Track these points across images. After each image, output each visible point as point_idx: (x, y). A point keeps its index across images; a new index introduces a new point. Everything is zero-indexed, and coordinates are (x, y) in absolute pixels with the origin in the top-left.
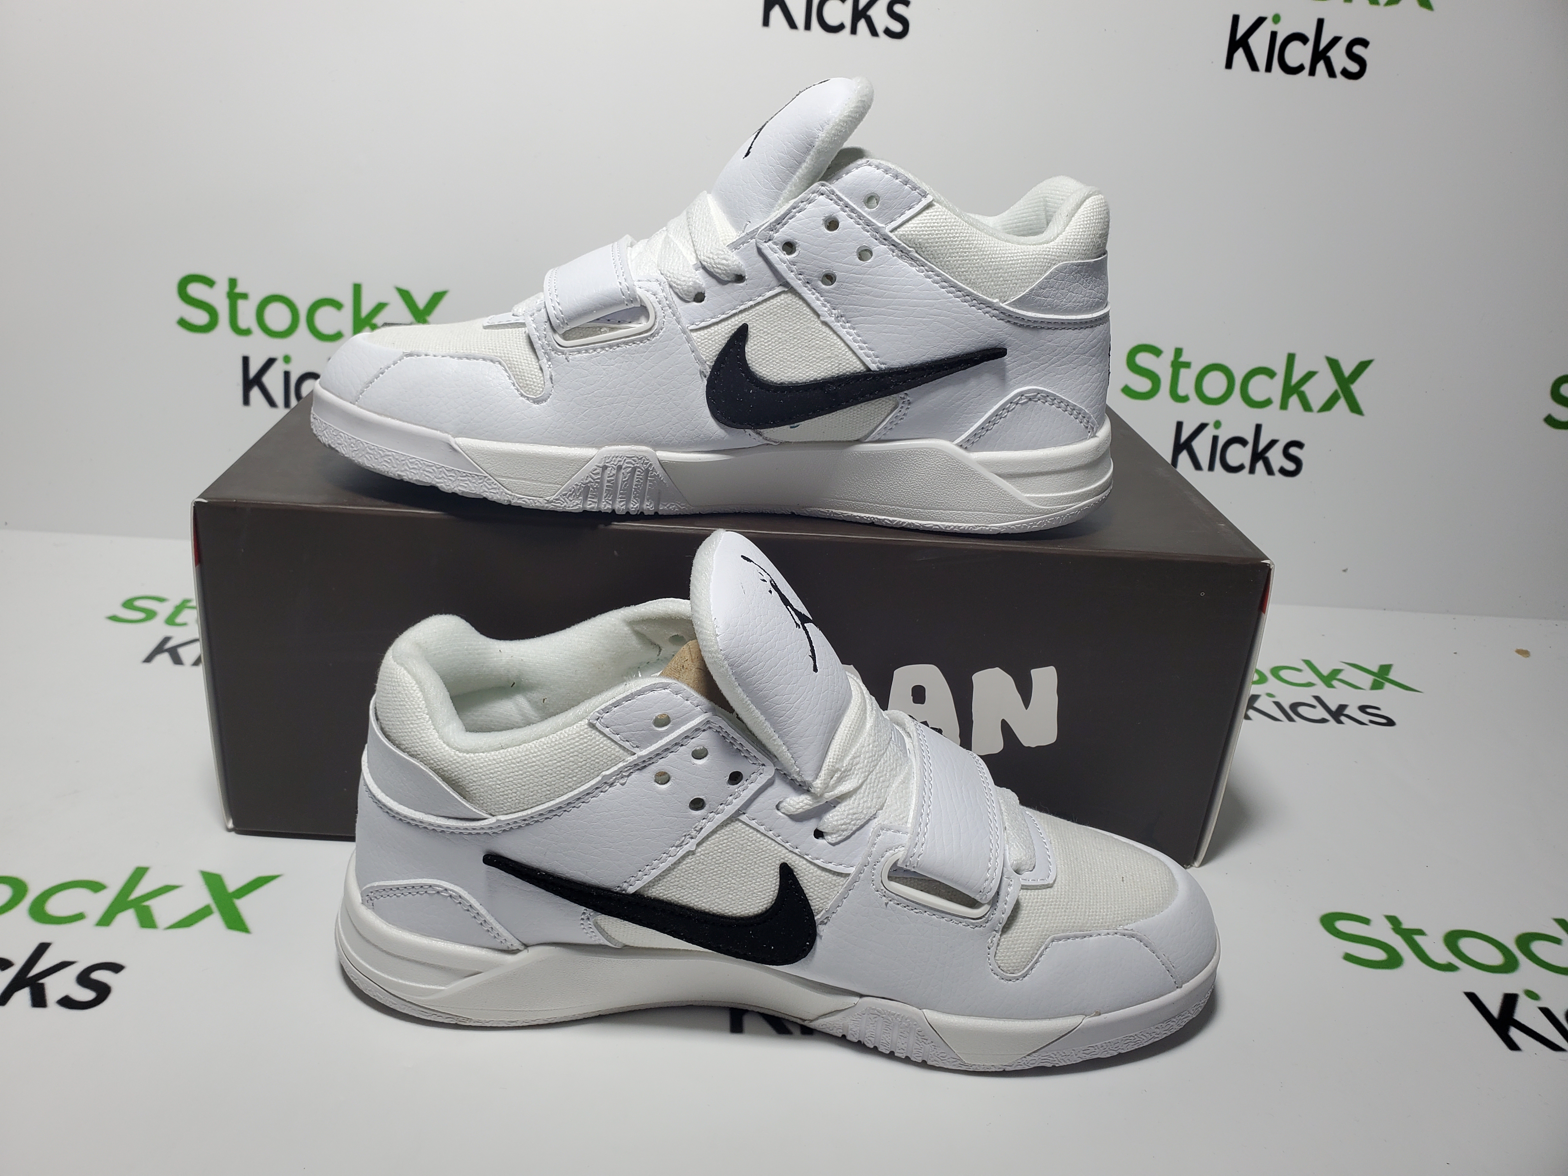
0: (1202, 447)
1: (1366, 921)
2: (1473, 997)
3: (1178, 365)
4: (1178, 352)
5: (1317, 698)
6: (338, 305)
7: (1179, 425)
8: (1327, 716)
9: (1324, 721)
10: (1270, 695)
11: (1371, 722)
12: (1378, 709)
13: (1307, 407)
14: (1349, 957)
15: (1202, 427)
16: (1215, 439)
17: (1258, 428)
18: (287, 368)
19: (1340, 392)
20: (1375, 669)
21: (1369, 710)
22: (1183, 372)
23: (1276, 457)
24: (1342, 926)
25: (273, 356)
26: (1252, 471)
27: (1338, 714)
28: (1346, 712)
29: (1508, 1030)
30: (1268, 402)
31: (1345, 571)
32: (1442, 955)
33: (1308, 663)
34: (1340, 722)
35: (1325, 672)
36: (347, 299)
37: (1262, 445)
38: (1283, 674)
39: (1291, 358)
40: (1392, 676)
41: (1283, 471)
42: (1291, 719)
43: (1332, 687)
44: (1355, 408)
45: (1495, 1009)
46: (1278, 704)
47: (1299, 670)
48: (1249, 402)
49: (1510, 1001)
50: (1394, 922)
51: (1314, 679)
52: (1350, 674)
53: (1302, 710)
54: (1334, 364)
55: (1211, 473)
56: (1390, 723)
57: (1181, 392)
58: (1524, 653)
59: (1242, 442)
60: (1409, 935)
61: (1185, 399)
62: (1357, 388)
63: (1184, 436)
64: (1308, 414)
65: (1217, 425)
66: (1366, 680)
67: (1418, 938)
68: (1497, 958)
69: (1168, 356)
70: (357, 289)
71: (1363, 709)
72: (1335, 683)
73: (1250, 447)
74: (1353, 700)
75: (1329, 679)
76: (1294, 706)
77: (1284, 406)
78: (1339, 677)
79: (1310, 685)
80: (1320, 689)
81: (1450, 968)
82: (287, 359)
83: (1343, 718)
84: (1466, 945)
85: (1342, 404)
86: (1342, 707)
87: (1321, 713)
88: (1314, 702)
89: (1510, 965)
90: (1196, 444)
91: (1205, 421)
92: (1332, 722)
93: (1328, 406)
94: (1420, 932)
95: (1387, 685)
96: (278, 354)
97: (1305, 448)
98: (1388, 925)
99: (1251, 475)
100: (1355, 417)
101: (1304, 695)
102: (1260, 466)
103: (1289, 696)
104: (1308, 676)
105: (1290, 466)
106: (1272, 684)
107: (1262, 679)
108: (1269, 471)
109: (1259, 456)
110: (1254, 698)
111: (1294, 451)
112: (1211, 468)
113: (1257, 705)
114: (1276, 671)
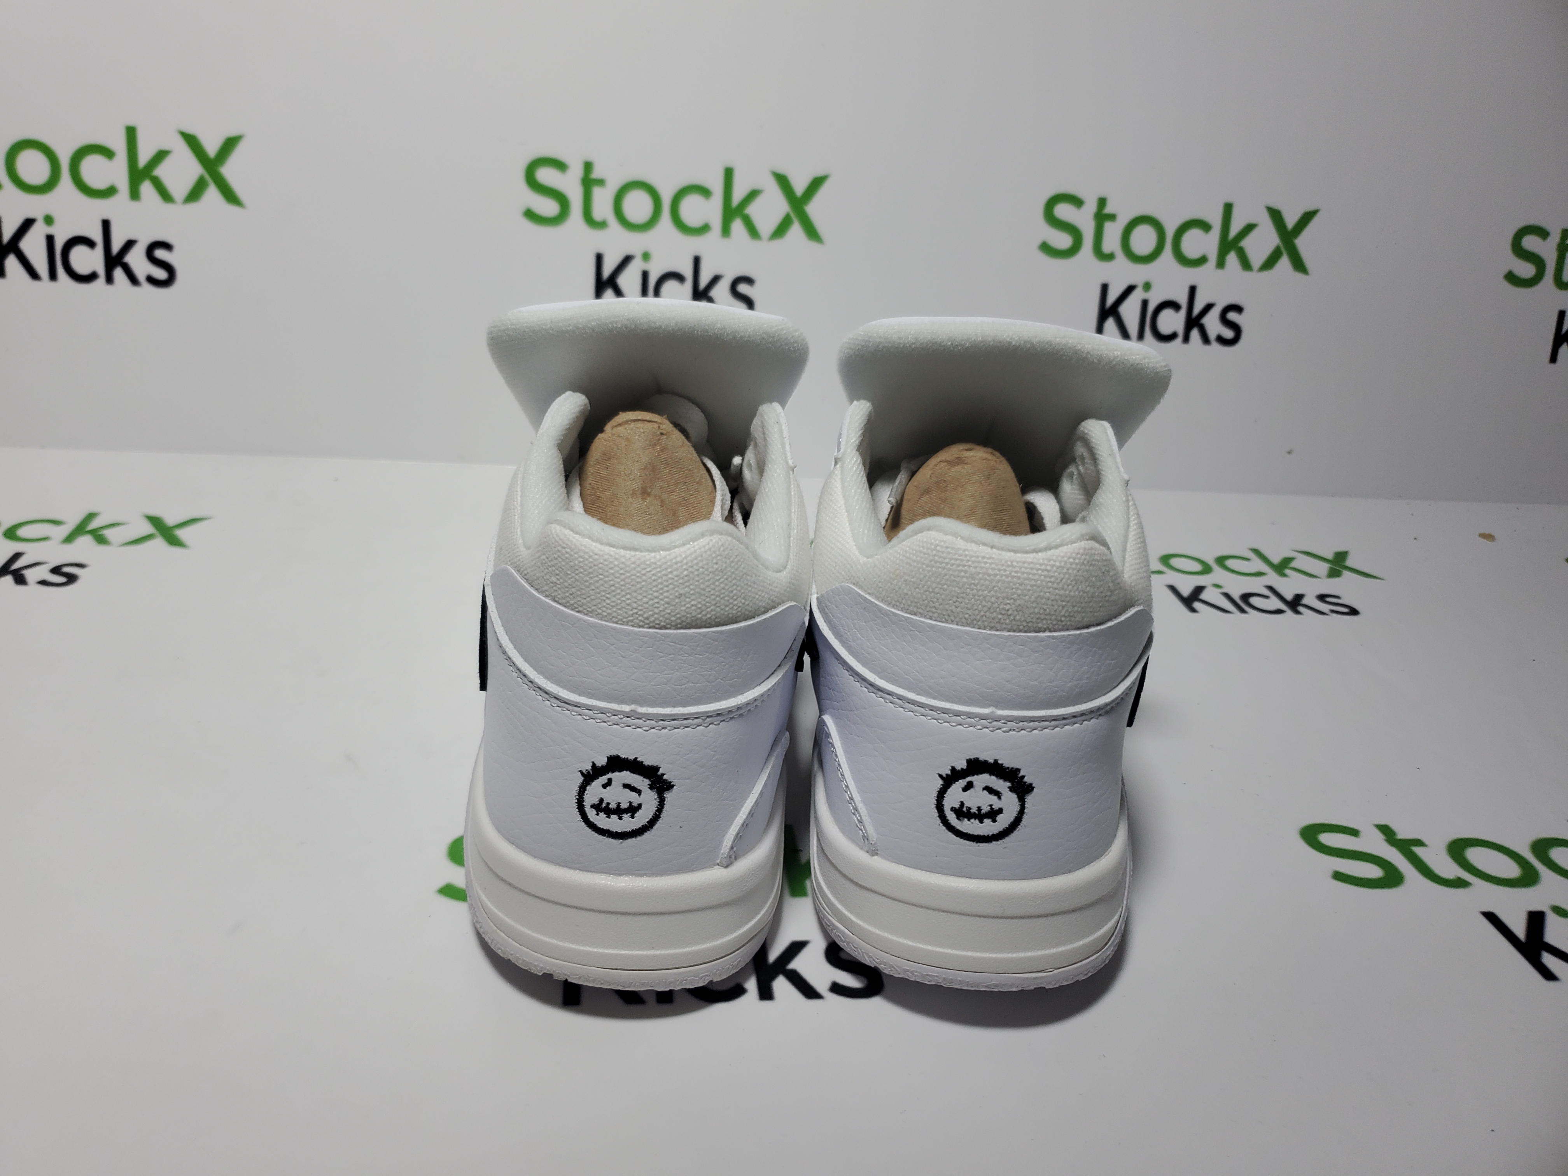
0: (1130, 312)
1: (1354, 833)
2: (1491, 917)
3: (1102, 217)
4: (1102, 202)
5: (1270, 588)
6: (108, 153)
7: (1105, 289)
8: (1282, 606)
9: (1279, 612)
10: (1217, 586)
11: (1333, 611)
12: (1338, 598)
13: (1246, 264)
14: (1339, 876)
15: (1130, 290)
16: (1145, 303)
17: (1193, 290)
18: (50, 230)
19: (1282, 248)
20: (1330, 556)
21: (1329, 599)
22: (1108, 226)
23: (1212, 323)
24: (1326, 839)
25: (31, 215)
26: (1186, 339)
27: (1295, 603)
28: (1304, 601)
29: (1539, 956)
30: (1203, 260)
31: (1289, 453)
32: (1449, 869)
33: (1256, 551)
34: (1298, 612)
35: (1277, 560)
36: (119, 146)
37: (1197, 309)
38: (1230, 563)
39: (1228, 208)
40: (1349, 562)
41: (1221, 340)
42: (1243, 611)
43: (1285, 575)
44: (1299, 265)
45: (1520, 931)
46: (1227, 596)
47: (1246, 559)
48: (1183, 260)
49: (1536, 920)
50: (1387, 831)
51: (1264, 567)
52: (1302, 562)
53: (1254, 601)
54: (1276, 215)
56: (1353, 611)
57: (1107, 248)
58: (1489, 537)
59: (1174, 306)
60: (1407, 847)
61: (1110, 257)
62: (1302, 242)
63: (1110, 301)
64: (1248, 274)
65: (1147, 286)
66: (1323, 568)
67: (1417, 850)
68: (1512, 870)
69: (1091, 207)
70: (131, 133)
71: (1322, 598)
72: (1287, 571)
73: (1183, 313)
74: (1310, 590)
75: (1280, 568)
76: (1246, 597)
77: (1221, 264)
78: (1293, 565)
79: (1260, 574)
80: (1273, 579)
81: (1459, 883)
82: (49, 220)
83: (1301, 609)
84: (1475, 856)
85: (1285, 262)
86: (1299, 597)
87: (1274, 603)
88: (1266, 592)
89: (1529, 878)
90: (1123, 310)
92: (1289, 612)
93: (1270, 263)
94: (1419, 843)
95: (1346, 573)
96: (37, 213)
97: (1245, 313)
98: (1380, 837)
99: (1186, 346)
100: (1299, 276)
101: (1256, 585)
102: (1195, 334)
103: (1238, 587)
104: (1257, 565)
105: (1229, 334)
106: (1218, 575)
107: (1207, 570)
108: (1206, 339)
109: (1194, 322)
110: (1199, 590)
111: (1232, 316)
112: (1141, 336)
113: (1204, 596)
114: (1221, 561)
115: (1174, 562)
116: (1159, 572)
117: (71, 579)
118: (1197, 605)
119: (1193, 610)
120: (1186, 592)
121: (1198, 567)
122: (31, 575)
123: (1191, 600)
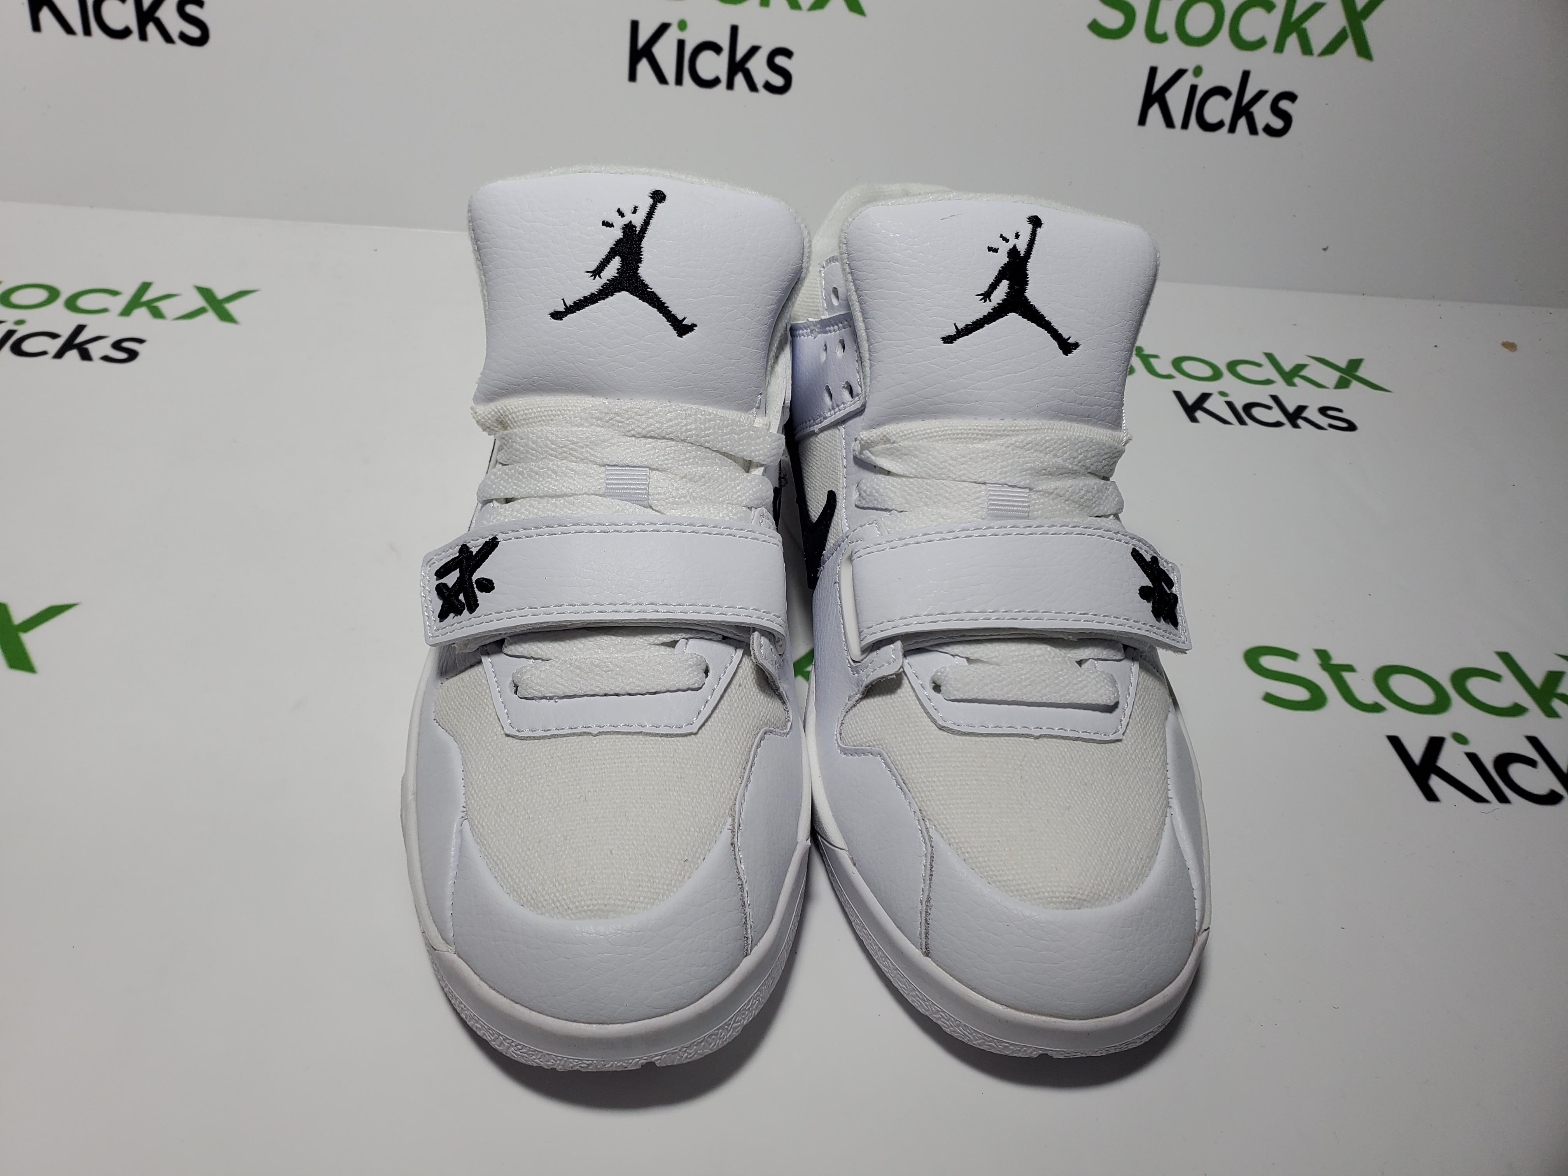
0: (1177, 99)
1: (1293, 656)
2: (1394, 741)
5: (1275, 398)
7: (1153, 71)
9: (1278, 424)
10: (1223, 394)
11: (1331, 426)
12: (1340, 411)
13: (1306, 48)
14: (1269, 698)
15: (1180, 73)
16: (1193, 89)
17: (1246, 75)
19: (1348, 30)
20: (1344, 365)
21: (1331, 413)
22: (1164, 4)
23: (1262, 113)
24: (1267, 661)
26: (1232, 129)
27: (1295, 417)
28: (1304, 415)
29: (1428, 778)
30: (1261, 43)
31: (1325, 249)
32: (1370, 695)
33: (1270, 356)
34: (1295, 426)
35: (1287, 367)
37: (1248, 97)
38: (1241, 369)
40: (1361, 372)
41: (1270, 131)
42: (1242, 422)
43: (1293, 385)
44: (1363, 50)
45: (1417, 754)
46: (1230, 405)
47: (1259, 365)
48: (1240, 43)
49: (1435, 745)
50: (1323, 656)
51: (1274, 375)
52: (1315, 371)
53: (1256, 412)
55: (1184, 131)
56: (1351, 427)
57: (1160, 28)
58: (1511, 346)
59: (1224, 92)
60: (1337, 672)
61: (1162, 38)
62: (1370, 25)
63: (1157, 86)
64: (1307, 58)
65: (1198, 71)
66: (1333, 378)
67: (1347, 675)
68: (1427, 697)
71: (1323, 411)
72: (1297, 380)
73: (1233, 99)
74: (1314, 402)
75: (1290, 376)
76: (1248, 407)
77: (1279, 47)
78: (1303, 373)
79: (1268, 382)
80: (1280, 388)
81: (1375, 708)
83: (1300, 422)
84: (1398, 682)
85: (1349, 46)
86: (1301, 409)
87: (1276, 415)
88: (1271, 403)
89: (1440, 706)
90: (1170, 96)
91: (1183, 67)
92: (1288, 425)
93: (1331, 48)
94: (1350, 669)
95: (1354, 383)
97: (1298, 101)
98: (1316, 661)
99: (1231, 135)
100: (1362, 61)
101: (1262, 395)
102: (1242, 123)
103: (1242, 395)
104: (1269, 373)
105: (1278, 124)
106: (1228, 382)
107: (1217, 375)
108: (1253, 130)
109: (1242, 111)
110: (1205, 397)
111: (1284, 105)
112: (1185, 125)
113: (1207, 405)
114: (1232, 366)
115: (1187, 366)
116: (1169, 377)
117: (133, 355)
118: (1199, 414)
119: (1194, 419)
120: (1190, 400)
121: (1208, 372)
122: (95, 350)
123: (1193, 409)
